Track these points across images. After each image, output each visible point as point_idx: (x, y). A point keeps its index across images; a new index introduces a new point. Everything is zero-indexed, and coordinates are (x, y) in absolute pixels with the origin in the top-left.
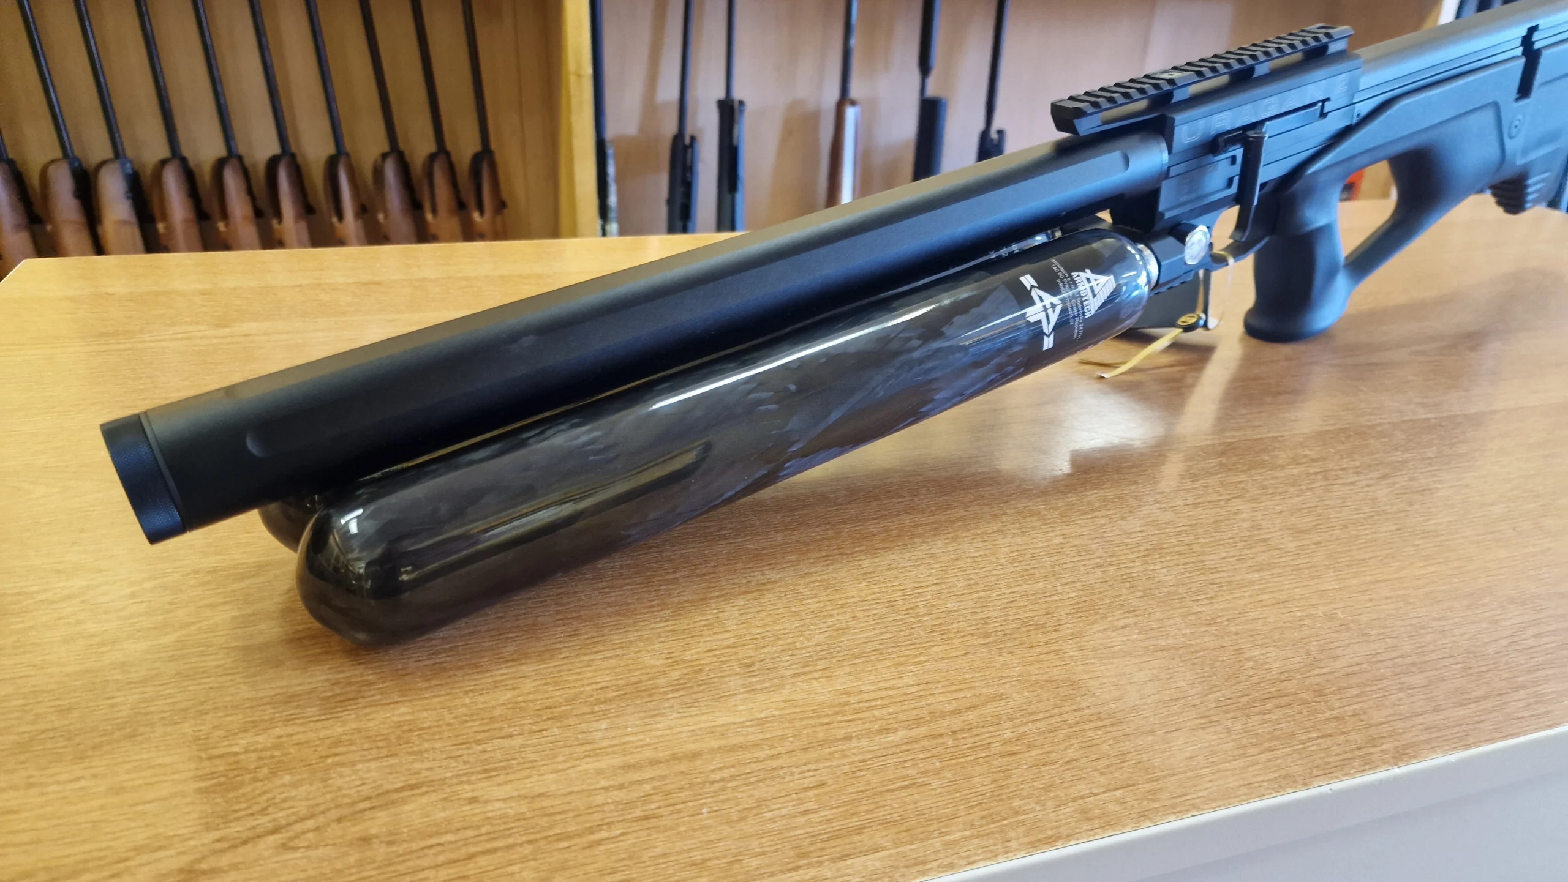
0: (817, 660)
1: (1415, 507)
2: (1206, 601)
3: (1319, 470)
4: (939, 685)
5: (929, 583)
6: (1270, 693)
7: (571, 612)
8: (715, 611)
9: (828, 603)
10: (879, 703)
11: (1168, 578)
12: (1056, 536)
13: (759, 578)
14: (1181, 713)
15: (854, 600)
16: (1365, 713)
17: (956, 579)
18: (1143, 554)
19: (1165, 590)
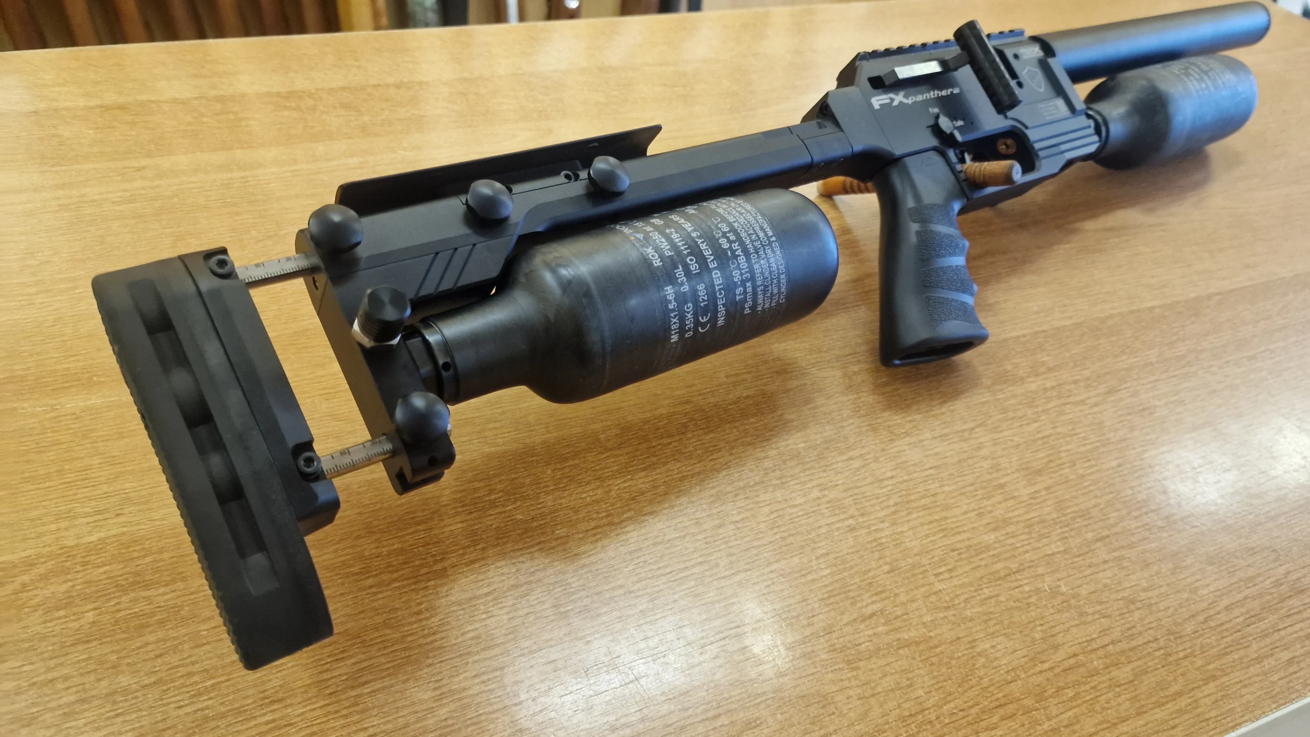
11: (914, 543)
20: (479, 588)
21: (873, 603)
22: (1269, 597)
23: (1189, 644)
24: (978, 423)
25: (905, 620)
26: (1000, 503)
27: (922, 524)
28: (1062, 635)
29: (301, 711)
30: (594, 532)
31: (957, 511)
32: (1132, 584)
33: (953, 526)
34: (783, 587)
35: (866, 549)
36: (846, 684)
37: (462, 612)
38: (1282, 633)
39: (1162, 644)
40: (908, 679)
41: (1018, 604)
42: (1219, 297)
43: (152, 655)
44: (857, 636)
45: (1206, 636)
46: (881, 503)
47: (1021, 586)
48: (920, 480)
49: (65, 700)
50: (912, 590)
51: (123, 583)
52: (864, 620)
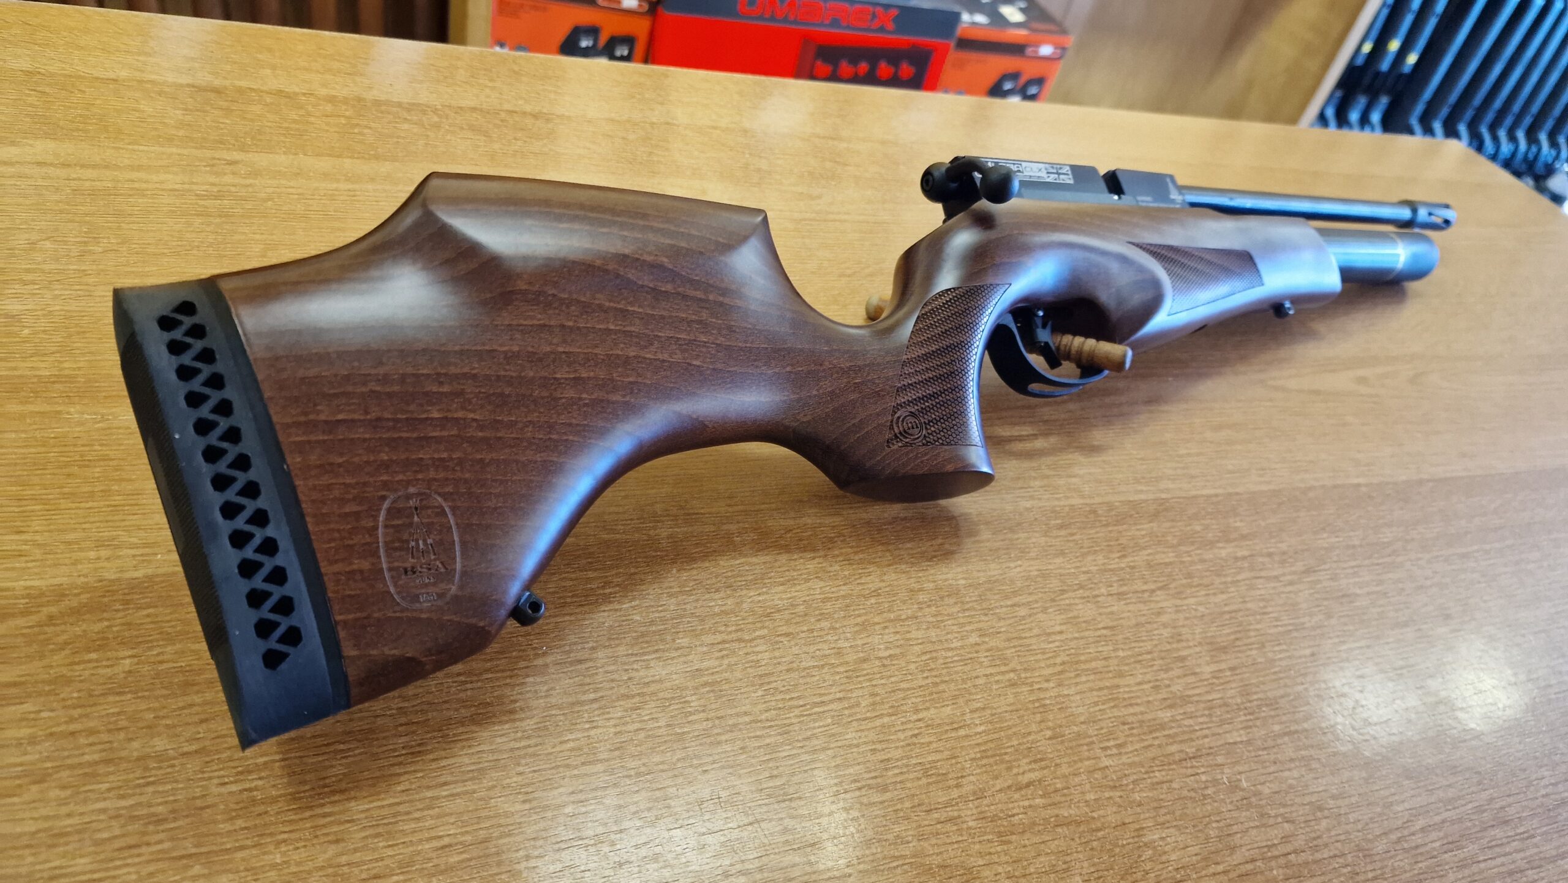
20: (584, 693)
21: (1030, 771)
22: (1469, 824)
23: (1378, 865)
24: (1160, 585)
25: (1065, 795)
26: (1179, 677)
27: (1091, 690)
28: (1239, 835)
29: (367, 806)
30: (720, 647)
31: (1130, 680)
32: (1320, 789)
33: (1126, 696)
34: (931, 739)
35: (1027, 709)
36: (995, 858)
37: (562, 718)
38: (1482, 865)
39: (1349, 858)
40: (1065, 863)
41: (1193, 794)
42: (1431, 484)
43: (196, 718)
44: (1011, 806)
45: (1400, 857)
46: (1047, 659)
47: (1198, 774)
48: (1091, 640)
49: (87, 758)
50: (1075, 762)
51: (169, 630)
52: (1020, 789)
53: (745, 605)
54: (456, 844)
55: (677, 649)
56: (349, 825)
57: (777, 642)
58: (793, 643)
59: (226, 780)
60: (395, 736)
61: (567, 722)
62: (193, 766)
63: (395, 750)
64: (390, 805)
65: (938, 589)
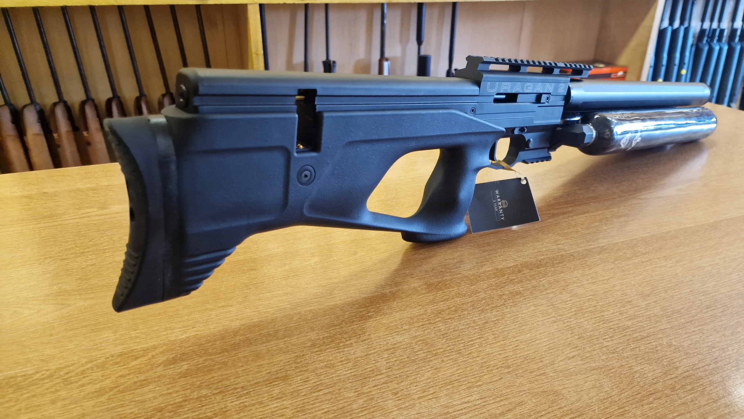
0: (429, 388)
1: (696, 278)
2: (609, 339)
3: (647, 259)
4: (491, 398)
5: (475, 338)
6: (650, 391)
7: (303, 367)
8: (374, 362)
9: (428, 353)
10: (464, 411)
12: (531, 306)
13: (392, 340)
14: (610, 406)
15: (441, 350)
16: (696, 399)
17: (488, 335)
18: (574, 313)
19: (588, 334)
53: (428, 311)
54: (331, 411)
55: (404, 330)
56: (285, 409)
57: (446, 322)
58: (453, 321)
59: (233, 400)
60: (296, 376)
61: (365, 362)
62: (219, 397)
63: (297, 381)
64: (300, 401)
65: (511, 293)
